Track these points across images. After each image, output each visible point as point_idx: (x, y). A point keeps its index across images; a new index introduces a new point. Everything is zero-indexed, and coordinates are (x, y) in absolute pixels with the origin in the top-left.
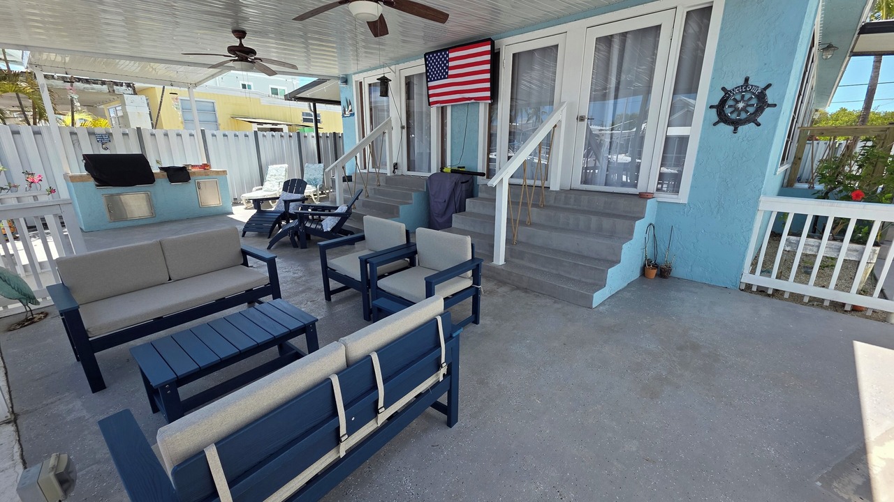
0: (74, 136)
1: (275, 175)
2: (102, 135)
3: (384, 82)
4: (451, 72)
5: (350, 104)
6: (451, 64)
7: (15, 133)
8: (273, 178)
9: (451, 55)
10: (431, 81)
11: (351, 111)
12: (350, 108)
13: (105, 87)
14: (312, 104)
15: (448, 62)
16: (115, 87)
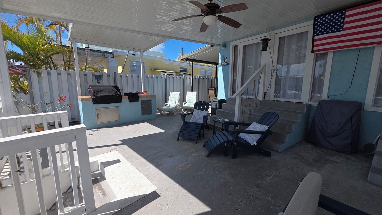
0: (85, 76)
1: (174, 98)
2: (98, 76)
3: (266, 41)
4: (345, 26)
5: (226, 58)
6: (346, 20)
7: (59, 74)
8: (172, 99)
9: (347, 13)
10: (318, 35)
11: (227, 62)
12: (226, 61)
13: (101, 54)
14: (191, 62)
15: (344, 18)
16: (105, 54)
